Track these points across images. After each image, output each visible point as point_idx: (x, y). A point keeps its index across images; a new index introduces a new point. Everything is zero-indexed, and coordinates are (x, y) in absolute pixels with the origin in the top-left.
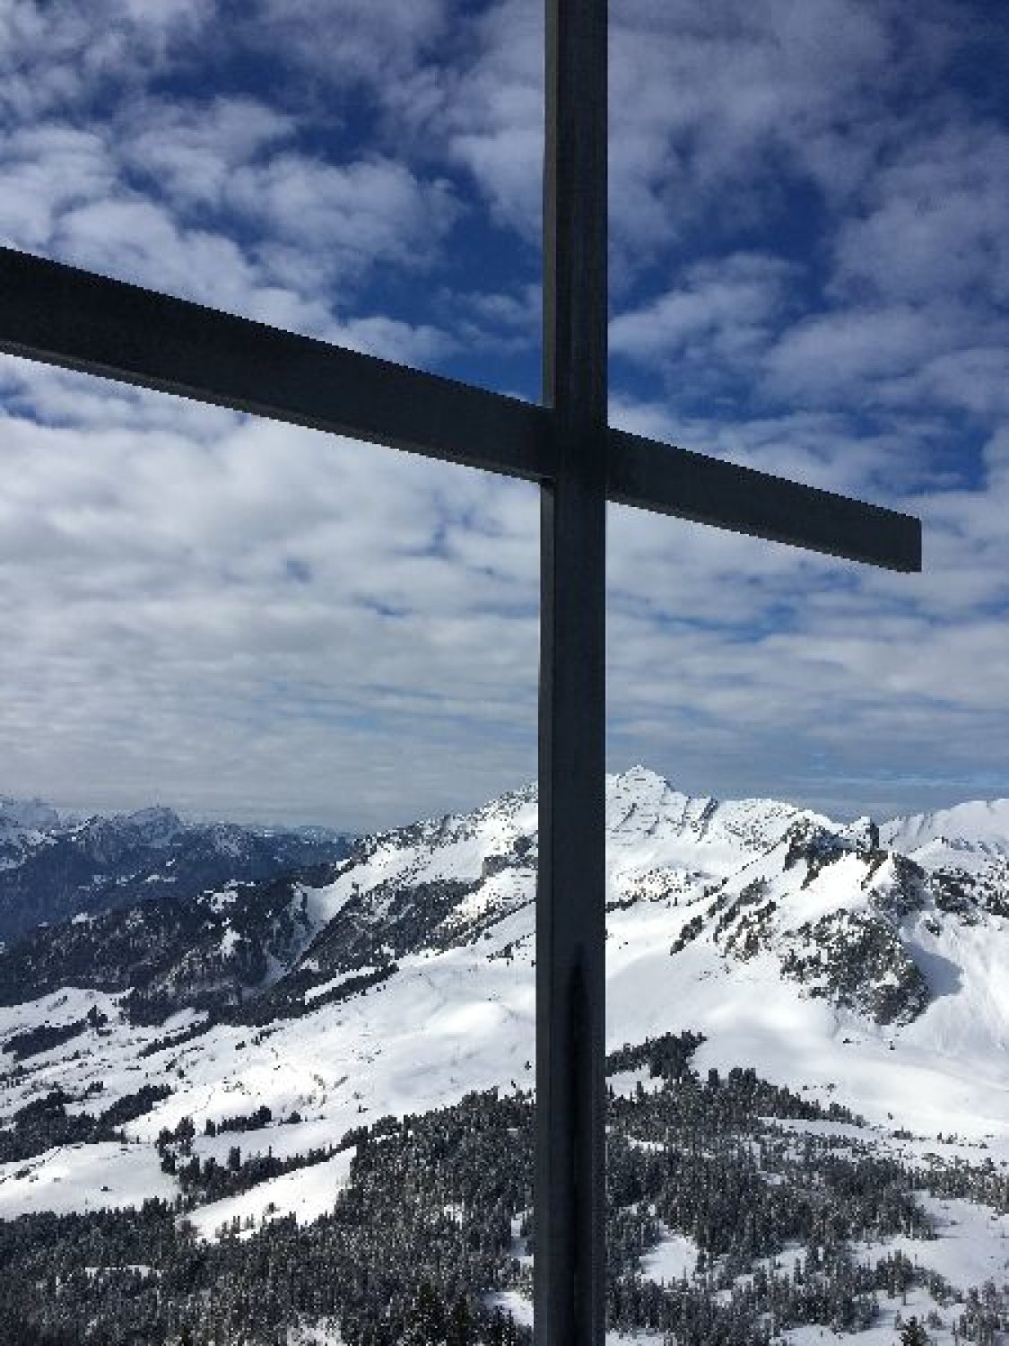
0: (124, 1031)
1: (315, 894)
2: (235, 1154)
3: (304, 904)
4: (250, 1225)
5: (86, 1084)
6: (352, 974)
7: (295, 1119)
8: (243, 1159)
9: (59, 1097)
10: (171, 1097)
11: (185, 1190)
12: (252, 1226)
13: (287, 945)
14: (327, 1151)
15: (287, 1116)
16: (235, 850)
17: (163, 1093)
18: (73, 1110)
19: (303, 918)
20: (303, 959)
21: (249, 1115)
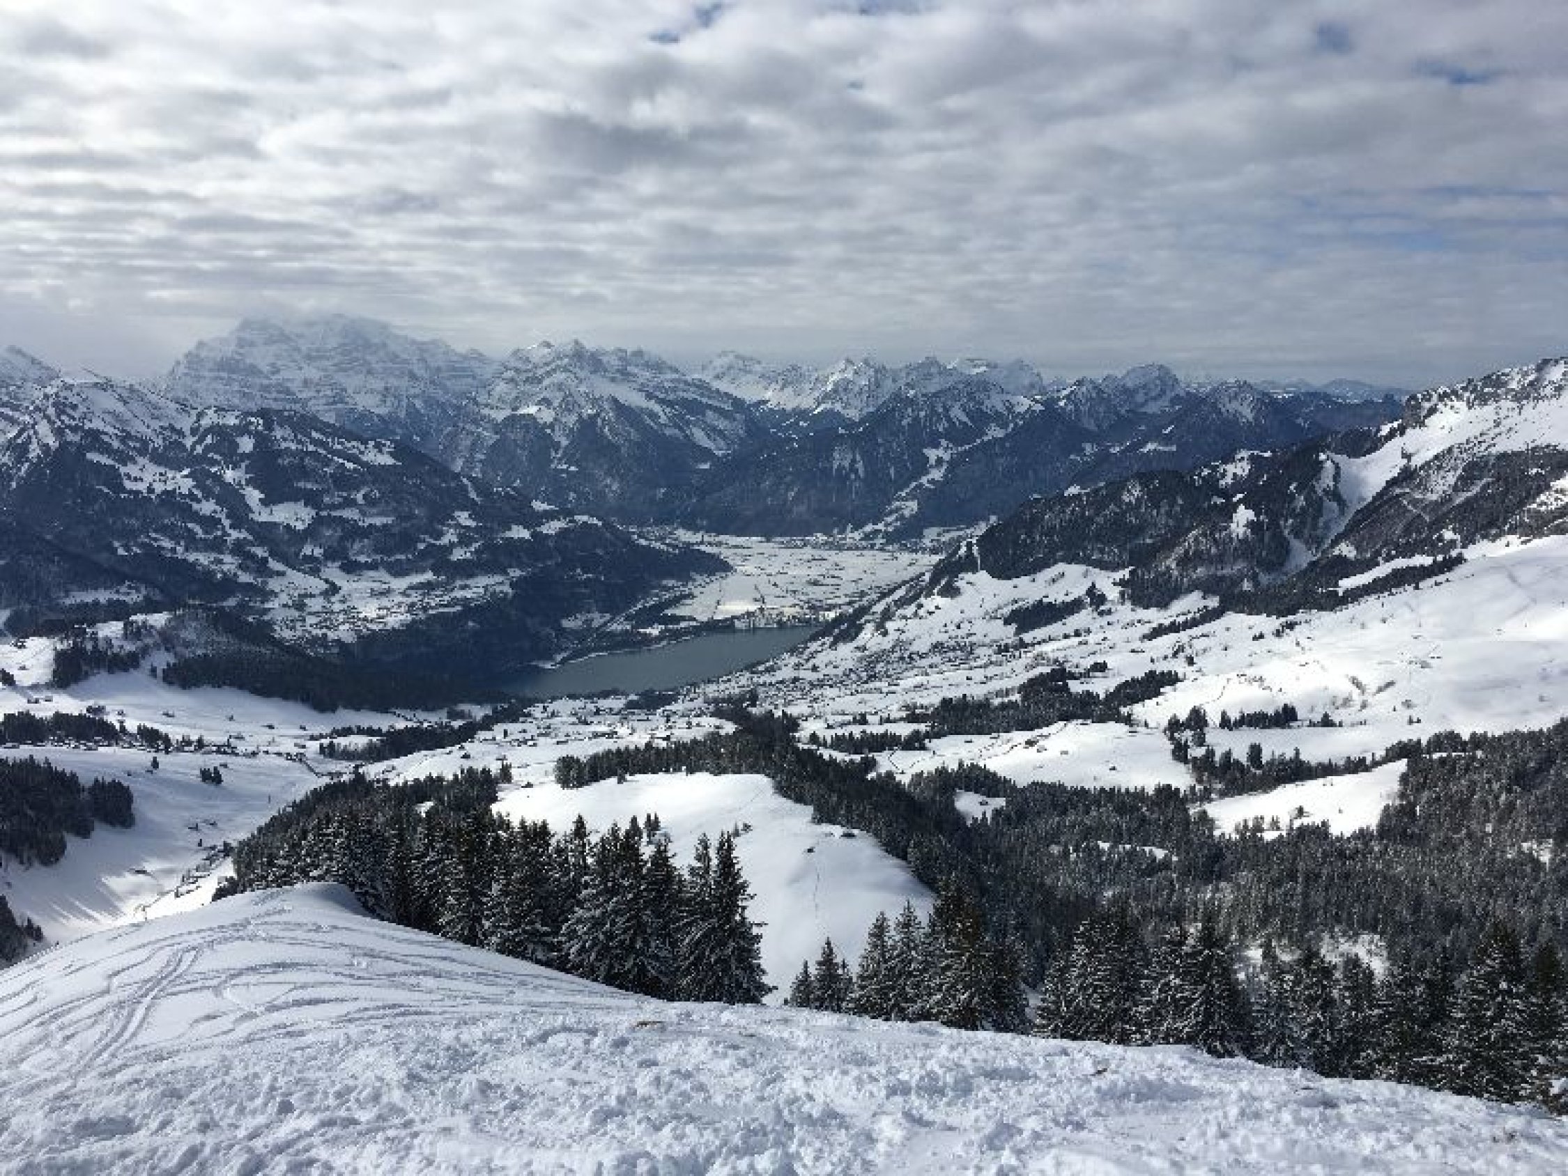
0: (1125, 612)
1: (1353, 466)
2: (1255, 751)
3: (1337, 476)
4: (1275, 825)
5: (1088, 663)
6: (1401, 563)
7: (1327, 722)
8: (1266, 757)
9: (1061, 674)
10: (1179, 685)
11: (1200, 781)
12: (1278, 829)
13: (1315, 527)
14: (1368, 761)
15: (1318, 718)
16: (1247, 413)
17: (1172, 679)
18: (1075, 687)
19: (1335, 495)
20: (1335, 543)
21: (1271, 711)
